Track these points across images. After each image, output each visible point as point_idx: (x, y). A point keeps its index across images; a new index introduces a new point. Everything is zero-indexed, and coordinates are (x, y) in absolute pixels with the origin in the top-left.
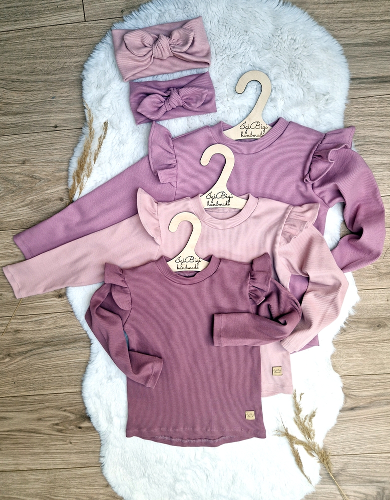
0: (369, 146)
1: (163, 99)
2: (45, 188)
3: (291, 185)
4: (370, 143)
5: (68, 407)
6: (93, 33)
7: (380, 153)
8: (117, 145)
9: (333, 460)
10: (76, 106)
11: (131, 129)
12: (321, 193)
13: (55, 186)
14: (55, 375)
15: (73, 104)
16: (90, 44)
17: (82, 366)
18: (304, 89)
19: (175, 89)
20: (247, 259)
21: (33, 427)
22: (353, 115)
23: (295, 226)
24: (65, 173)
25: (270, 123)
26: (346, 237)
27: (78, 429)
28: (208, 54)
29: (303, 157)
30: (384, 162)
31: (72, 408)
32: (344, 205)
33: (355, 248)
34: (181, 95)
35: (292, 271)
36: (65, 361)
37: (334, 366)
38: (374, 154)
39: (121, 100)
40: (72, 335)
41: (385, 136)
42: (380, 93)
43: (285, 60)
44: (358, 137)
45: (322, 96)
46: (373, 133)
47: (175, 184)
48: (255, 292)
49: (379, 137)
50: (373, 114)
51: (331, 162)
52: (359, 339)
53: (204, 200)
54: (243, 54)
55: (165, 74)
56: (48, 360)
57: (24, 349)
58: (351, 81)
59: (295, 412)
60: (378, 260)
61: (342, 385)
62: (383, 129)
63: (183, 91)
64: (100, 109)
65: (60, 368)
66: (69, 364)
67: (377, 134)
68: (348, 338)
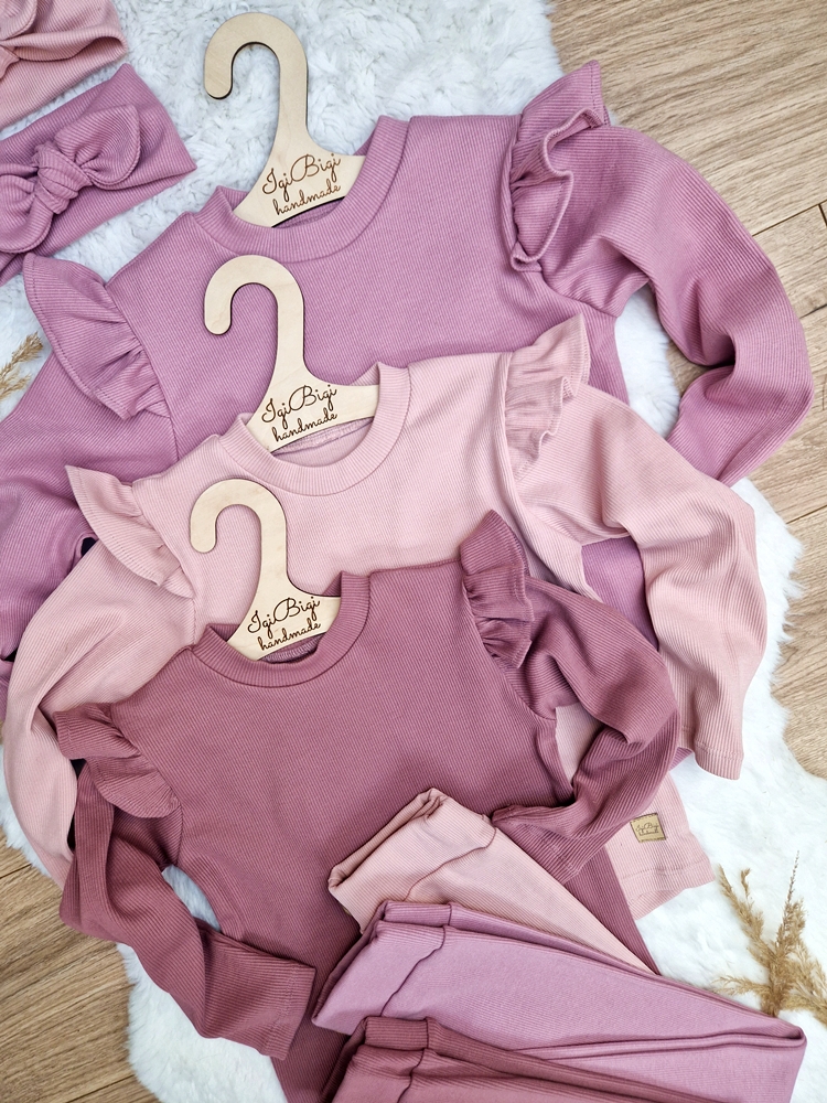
0: (659, 110)
1: (27, 184)
3: (484, 296)
7: (698, 118)
12: (574, 287)
14: (57, 1050)
18: (412, 15)
19: (46, 143)
20: (444, 551)
22: (581, 39)
23: (533, 403)
25: (358, 145)
26: (697, 386)
28: (110, 13)
32: (650, 295)
33: (731, 404)
34: (69, 150)
35: (581, 536)
36: (68, 1004)
38: (681, 127)
41: (690, 66)
44: (619, 95)
46: (656, 71)
47: (160, 409)
48: (498, 635)
50: (635, 19)
51: (562, 174)
53: (260, 428)
59: (745, 930)
60: (808, 420)
62: (681, 48)
65: (60, 1028)
66: (80, 1008)
67: (667, 68)
68: (813, 668)
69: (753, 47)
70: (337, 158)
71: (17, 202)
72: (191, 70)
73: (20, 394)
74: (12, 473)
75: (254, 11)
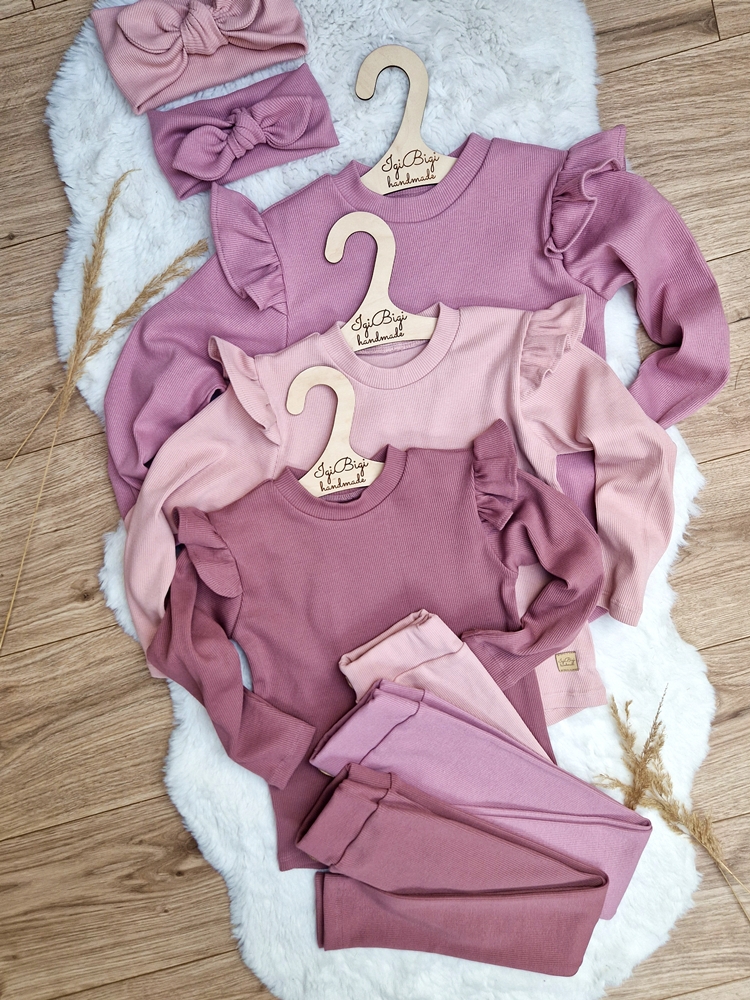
0: (659, 164)
1: (223, 135)
2: (12, 370)
3: (520, 269)
5: (145, 833)
6: (55, 30)
7: (685, 174)
8: (145, 252)
9: (717, 831)
10: (45, 187)
11: (169, 212)
12: (583, 274)
13: (32, 362)
14: (107, 769)
15: (40, 184)
16: (53, 54)
17: (161, 738)
18: (506, 68)
19: (244, 109)
20: (461, 442)
21: (79, 892)
22: (615, 105)
23: (543, 349)
24: (48, 331)
25: (453, 149)
26: (653, 357)
27: (177, 878)
28: (299, 27)
29: (532, 207)
30: (695, 191)
31: (155, 834)
32: (633, 290)
33: (673, 374)
34: (259, 118)
35: (559, 447)
36: (123, 735)
37: (682, 633)
38: (672, 179)
39: (137, 156)
40: (126, 676)
41: (686, 138)
42: (660, 52)
43: (457, 16)
44: (635, 149)
45: (544, 76)
46: (662, 137)
47: (282, 308)
48: (491, 506)
49: (676, 143)
50: (654, 99)
51: (590, 198)
52: (721, 564)
53: (348, 333)
54: (371, 17)
55: (219, 84)
56: (84, 739)
57: (28, 725)
58: (598, 38)
59: (622, 745)
60: (722, 394)
61: (704, 668)
62: (682, 124)
63: (261, 109)
64: (96, 180)
65: (112, 753)
66: (130, 739)
67: (670, 136)
68: (699, 568)
69: (729, 132)
70: (437, 156)
71: (213, 145)
72: (348, 75)
73: (182, 280)
74: (168, 335)
75: (398, 43)
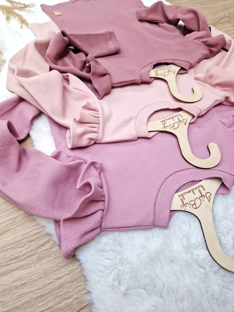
0: (29, 250)
4: (29, 254)
7: (8, 248)
38: (18, 242)
41: (9, 275)
44: (49, 256)
46: (29, 270)
49: (17, 269)
50: (39, 299)
62: (14, 284)
67: (22, 273)
